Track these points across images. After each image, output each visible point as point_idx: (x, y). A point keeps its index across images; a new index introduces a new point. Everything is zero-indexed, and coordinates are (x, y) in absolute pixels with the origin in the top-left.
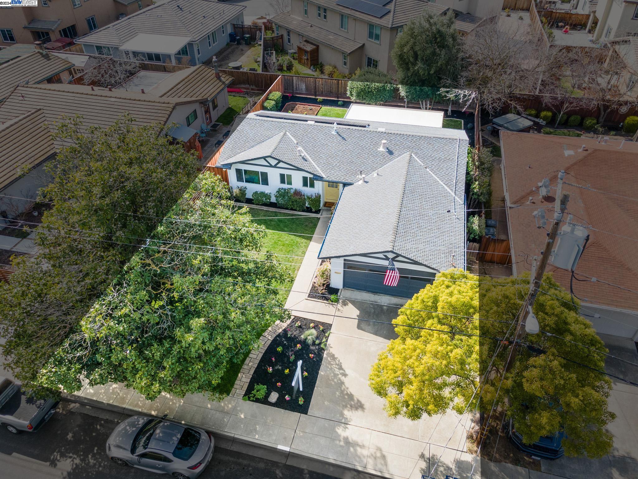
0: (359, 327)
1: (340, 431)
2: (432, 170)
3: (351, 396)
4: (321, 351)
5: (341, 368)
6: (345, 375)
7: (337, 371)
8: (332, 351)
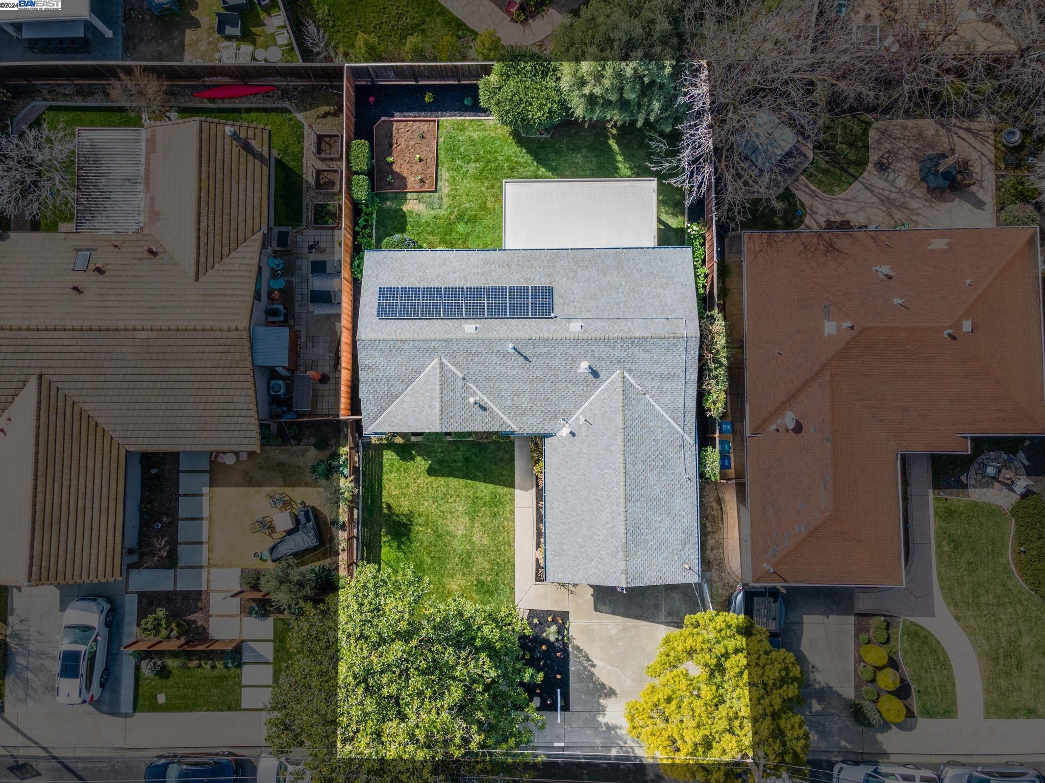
0: (596, 609)
1: (600, 718)
2: (652, 397)
3: (603, 686)
4: (565, 645)
5: (588, 660)
6: (594, 666)
7: (586, 664)
8: (576, 642)
